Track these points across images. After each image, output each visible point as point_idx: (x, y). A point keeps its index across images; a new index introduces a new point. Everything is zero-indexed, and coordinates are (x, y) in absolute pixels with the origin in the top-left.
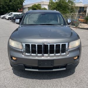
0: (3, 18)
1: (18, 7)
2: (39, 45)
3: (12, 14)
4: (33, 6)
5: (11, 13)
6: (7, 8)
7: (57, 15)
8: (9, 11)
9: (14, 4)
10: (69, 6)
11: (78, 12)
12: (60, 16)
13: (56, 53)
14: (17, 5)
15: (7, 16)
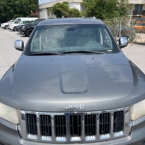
0: (5, 28)
1: (30, 8)
2: (59, 116)
3: (20, 20)
4: (54, 7)
5: (18, 18)
6: (12, 11)
7: (99, 29)
8: (14, 16)
9: (23, 3)
10: (118, 4)
11: (132, 14)
12: (105, 30)
13: (101, 133)
14: (28, 4)
15: (12, 24)
